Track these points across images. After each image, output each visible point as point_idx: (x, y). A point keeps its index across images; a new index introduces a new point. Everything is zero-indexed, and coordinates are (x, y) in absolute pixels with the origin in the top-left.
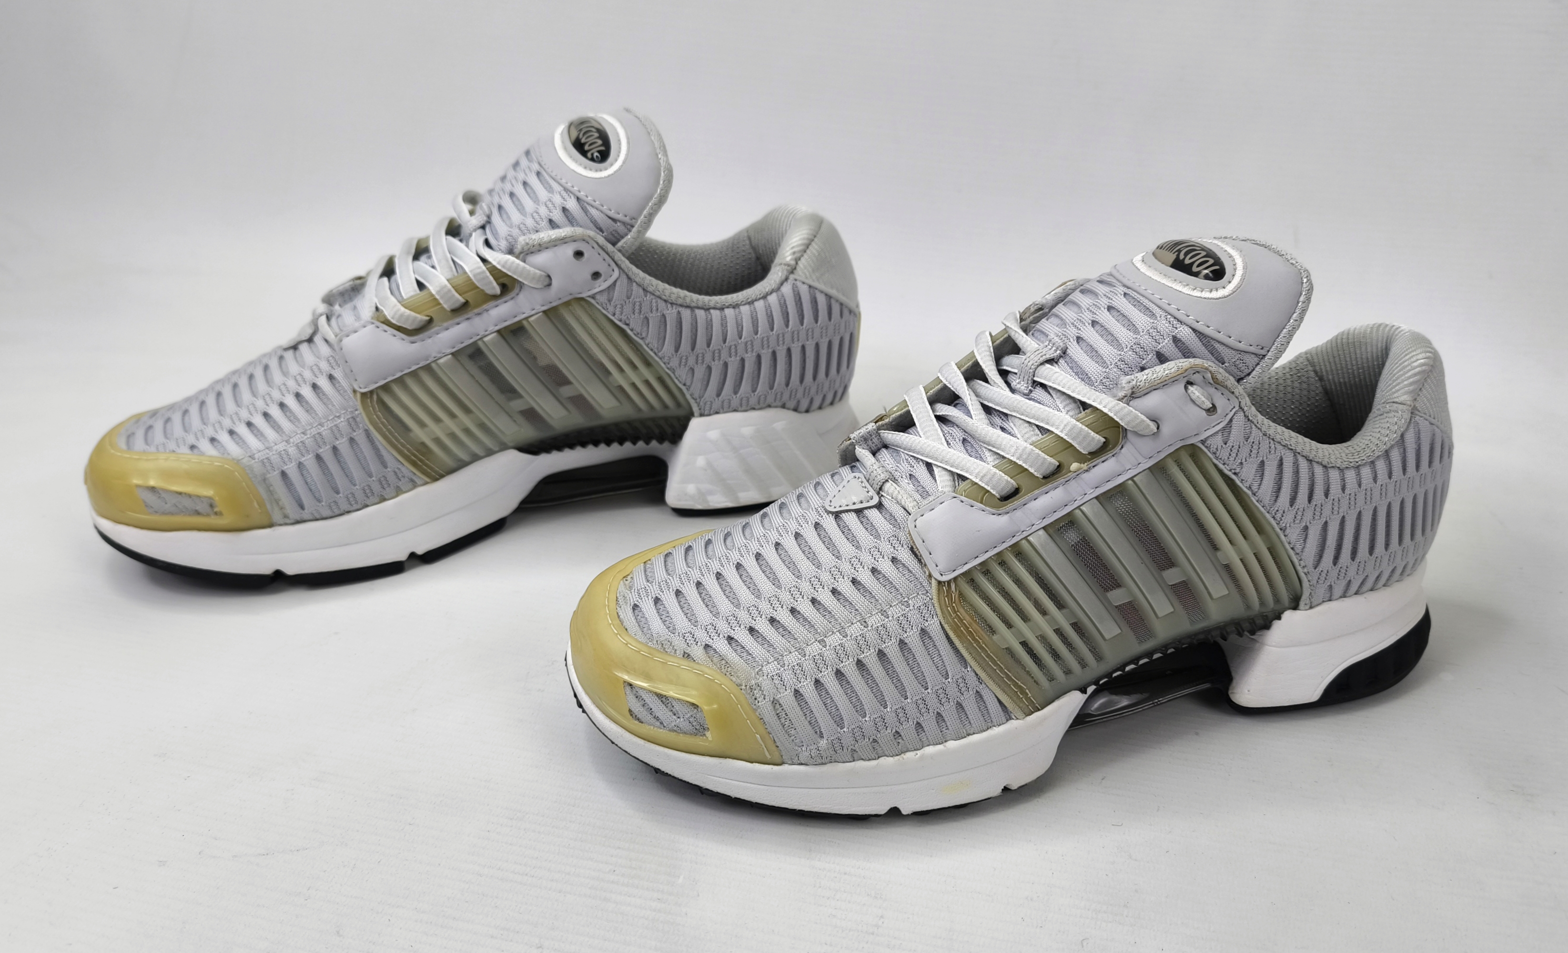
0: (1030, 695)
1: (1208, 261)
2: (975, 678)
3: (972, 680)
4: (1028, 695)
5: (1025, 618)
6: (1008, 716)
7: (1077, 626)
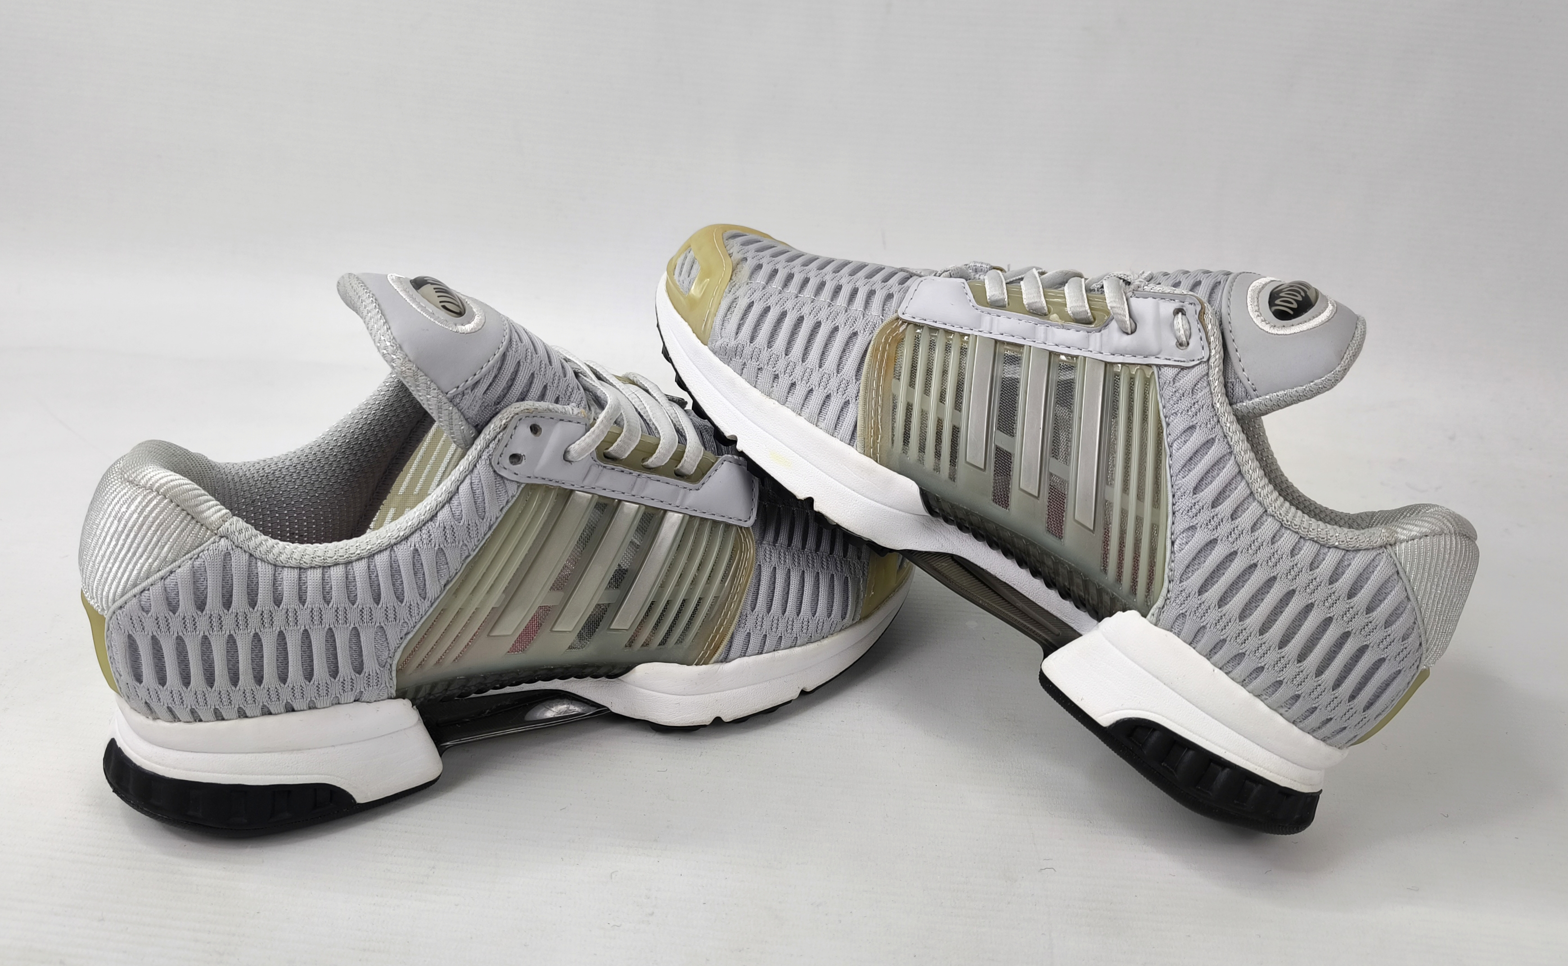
0: (879, 441)
1: (1292, 304)
2: (855, 392)
3: (852, 390)
4: (878, 439)
5: (926, 390)
6: (851, 441)
7: (955, 431)
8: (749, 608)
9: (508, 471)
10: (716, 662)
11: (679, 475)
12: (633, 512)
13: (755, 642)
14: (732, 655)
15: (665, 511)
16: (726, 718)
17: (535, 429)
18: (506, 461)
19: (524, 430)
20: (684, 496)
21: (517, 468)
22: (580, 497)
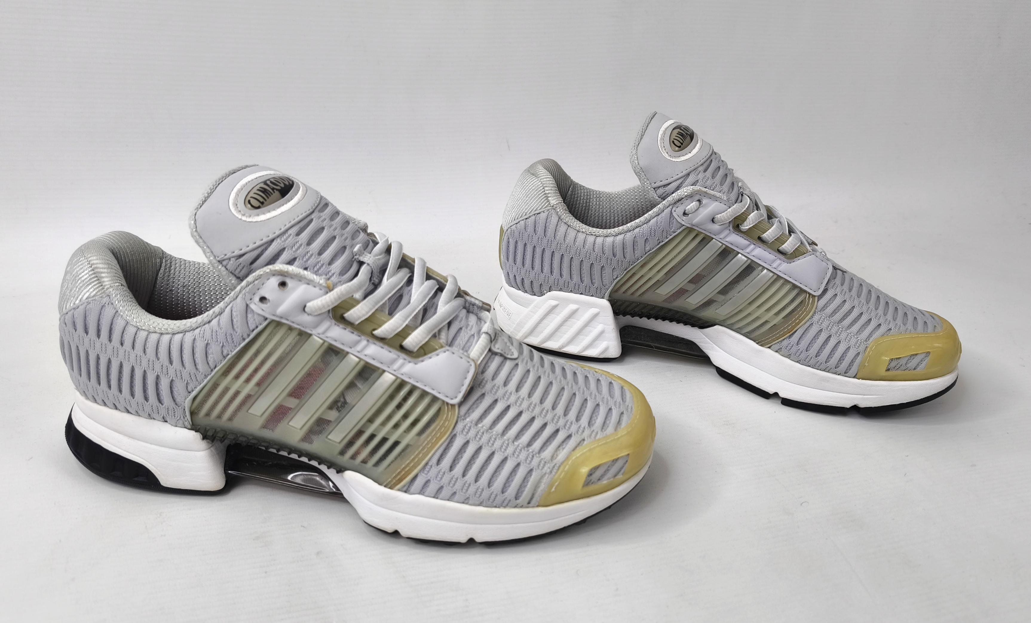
8: (435, 460)
9: (256, 306)
10: (399, 490)
11: (402, 348)
12: (353, 364)
13: (433, 487)
14: (413, 488)
15: (384, 371)
16: (404, 532)
17: (283, 284)
18: (257, 299)
19: (274, 282)
20: (402, 365)
21: (263, 306)
22: (314, 340)
